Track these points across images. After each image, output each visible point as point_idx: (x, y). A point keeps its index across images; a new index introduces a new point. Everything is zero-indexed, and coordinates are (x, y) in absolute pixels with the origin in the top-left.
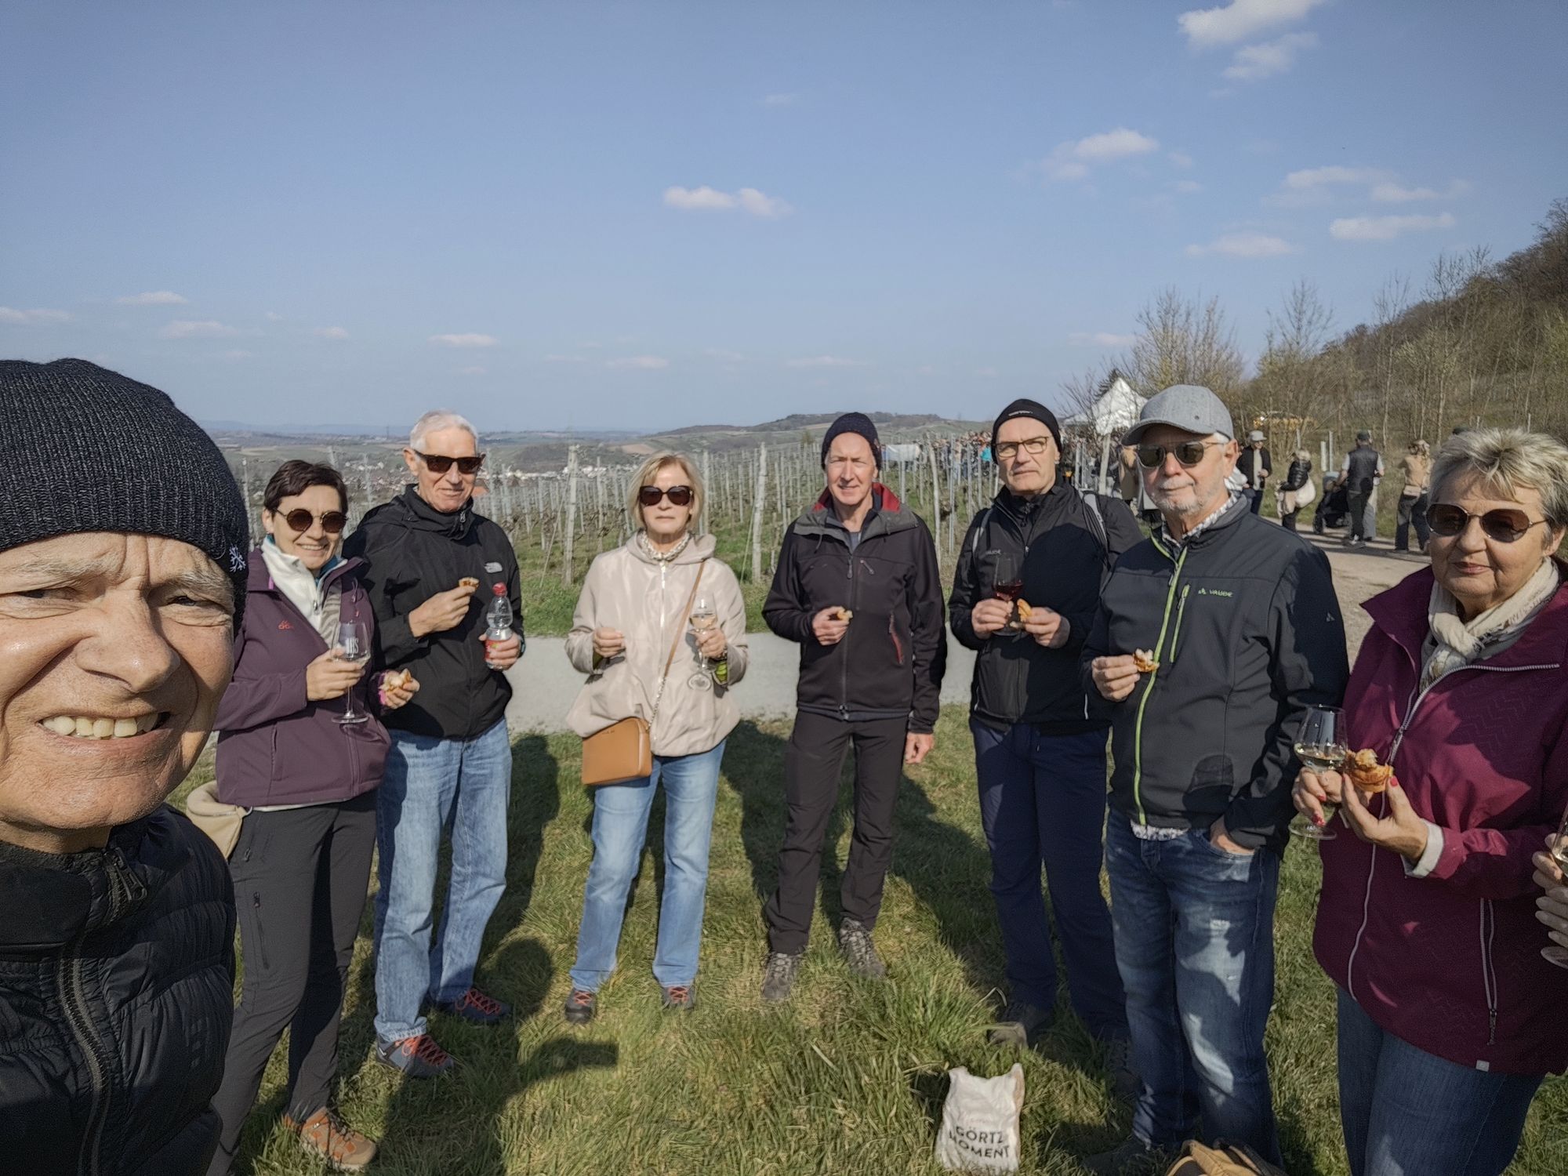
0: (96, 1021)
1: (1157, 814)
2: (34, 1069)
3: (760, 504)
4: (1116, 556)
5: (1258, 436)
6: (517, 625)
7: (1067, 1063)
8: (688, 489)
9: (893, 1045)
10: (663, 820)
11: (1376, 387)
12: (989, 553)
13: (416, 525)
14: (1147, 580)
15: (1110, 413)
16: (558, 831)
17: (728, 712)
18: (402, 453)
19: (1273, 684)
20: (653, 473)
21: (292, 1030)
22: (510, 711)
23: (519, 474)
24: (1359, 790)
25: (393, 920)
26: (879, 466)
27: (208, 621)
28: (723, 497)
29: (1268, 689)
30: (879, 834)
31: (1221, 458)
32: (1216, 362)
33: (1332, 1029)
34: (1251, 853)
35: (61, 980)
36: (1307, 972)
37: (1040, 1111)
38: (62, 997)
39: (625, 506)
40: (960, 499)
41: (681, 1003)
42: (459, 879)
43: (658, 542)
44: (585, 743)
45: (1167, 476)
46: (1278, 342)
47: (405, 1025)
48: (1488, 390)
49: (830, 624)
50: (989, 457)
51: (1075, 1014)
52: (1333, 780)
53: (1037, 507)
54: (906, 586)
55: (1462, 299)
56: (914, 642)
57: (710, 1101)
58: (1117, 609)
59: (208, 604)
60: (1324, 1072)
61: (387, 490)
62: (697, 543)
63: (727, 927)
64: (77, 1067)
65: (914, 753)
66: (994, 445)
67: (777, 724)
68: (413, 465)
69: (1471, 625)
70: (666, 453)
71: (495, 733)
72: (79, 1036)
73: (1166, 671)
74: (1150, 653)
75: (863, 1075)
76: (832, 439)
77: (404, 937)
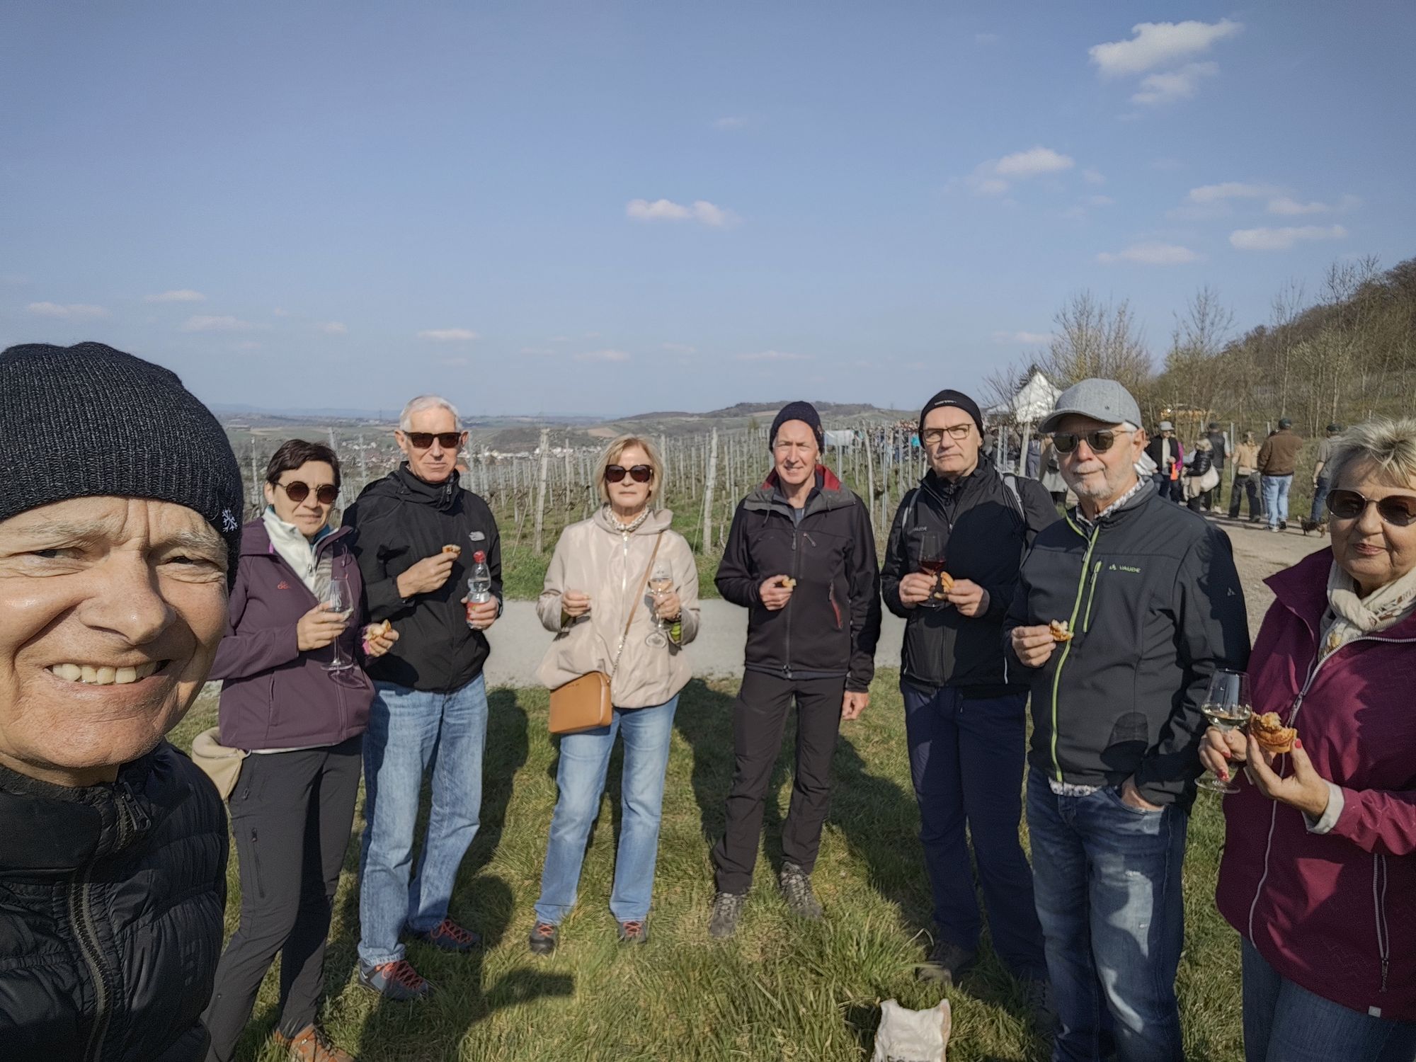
0: (102, 941)
1: (1073, 772)
2: (46, 984)
3: (711, 483)
4: (1034, 534)
5: (1166, 426)
6: (496, 588)
7: (989, 1000)
8: (648, 467)
9: (829, 980)
10: (621, 768)
11: (1275, 383)
12: (916, 529)
13: (408, 498)
14: (1063, 557)
15: (1029, 404)
16: (525, 777)
17: (681, 669)
18: (393, 434)
19: (1179, 653)
20: (618, 453)
21: (283, 955)
22: (488, 666)
23: (495, 454)
24: (1264, 750)
25: (377, 854)
26: (821, 450)
27: (202, 579)
28: (677, 477)
29: (1174, 658)
30: (817, 784)
31: (1129, 445)
32: (1126, 359)
33: (1239, 975)
34: (1161, 809)
35: (71, 903)
36: (1215, 922)
37: (965, 1045)
38: (72, 917)
39: (590, 484)
40: (892, 480)
41: (635, 937)
42: (438, 818)
43: (621, 514)
44: (553, 695)
45: (1080, 461)
46: (1183, 341)
47: (386, 951)
48: (1379, 386)
49: (775, 591)
50: (917, 443)
51: (997, 956)
52: (1238, 740)
53: (959, 488)
54: (845, 558)
55: (1354, 304)
56: (852, 608)
57: (660, 1028)
58: (1035, 582)
59: (203, 562)
60: (1231, 1015)
61: (379, 467)
62: (655, 516)
63: (677, 868)
64: (83, 982)
65: (850, 709)
66: (921, 431)
67: (724, 682)
68: (403, 445)
69: (1366, 600)
70: (629, 436)
71: (474, 687)
72: (86, 954)
73: (1080, 640)
74: (1065, 623)
75: (801, 1006)
76: (779, 425)
77: (387, 871)
